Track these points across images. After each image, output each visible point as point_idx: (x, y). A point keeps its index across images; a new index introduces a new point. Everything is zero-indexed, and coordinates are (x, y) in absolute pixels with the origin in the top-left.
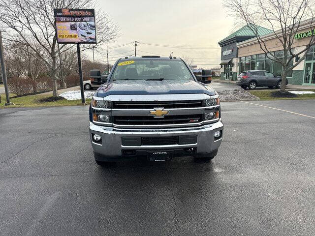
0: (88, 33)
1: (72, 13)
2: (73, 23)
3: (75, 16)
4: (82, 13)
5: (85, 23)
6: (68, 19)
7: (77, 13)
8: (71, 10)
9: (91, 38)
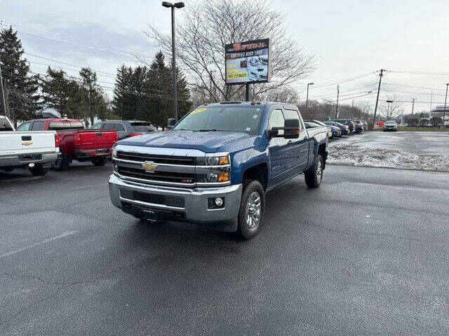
0: (260, 70)
1: (244, 46)
2: (243, 59)
3: (247, 50)
4: (255, 46)
5: (257, 58)
6: (239, 54)
7: (249, 46)
8: (242, 44)
9: (262, 76)
